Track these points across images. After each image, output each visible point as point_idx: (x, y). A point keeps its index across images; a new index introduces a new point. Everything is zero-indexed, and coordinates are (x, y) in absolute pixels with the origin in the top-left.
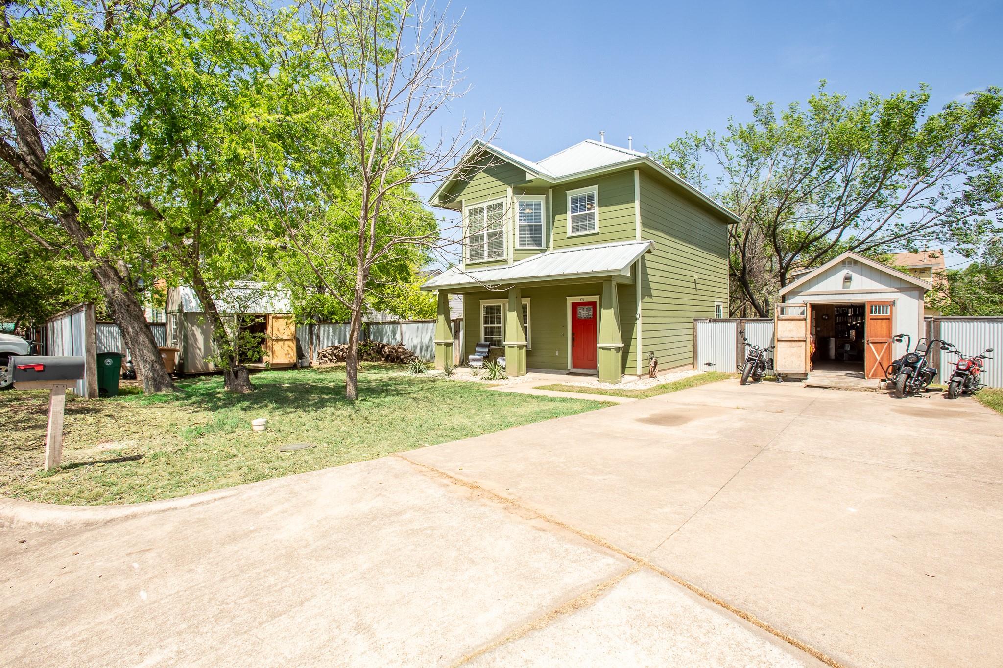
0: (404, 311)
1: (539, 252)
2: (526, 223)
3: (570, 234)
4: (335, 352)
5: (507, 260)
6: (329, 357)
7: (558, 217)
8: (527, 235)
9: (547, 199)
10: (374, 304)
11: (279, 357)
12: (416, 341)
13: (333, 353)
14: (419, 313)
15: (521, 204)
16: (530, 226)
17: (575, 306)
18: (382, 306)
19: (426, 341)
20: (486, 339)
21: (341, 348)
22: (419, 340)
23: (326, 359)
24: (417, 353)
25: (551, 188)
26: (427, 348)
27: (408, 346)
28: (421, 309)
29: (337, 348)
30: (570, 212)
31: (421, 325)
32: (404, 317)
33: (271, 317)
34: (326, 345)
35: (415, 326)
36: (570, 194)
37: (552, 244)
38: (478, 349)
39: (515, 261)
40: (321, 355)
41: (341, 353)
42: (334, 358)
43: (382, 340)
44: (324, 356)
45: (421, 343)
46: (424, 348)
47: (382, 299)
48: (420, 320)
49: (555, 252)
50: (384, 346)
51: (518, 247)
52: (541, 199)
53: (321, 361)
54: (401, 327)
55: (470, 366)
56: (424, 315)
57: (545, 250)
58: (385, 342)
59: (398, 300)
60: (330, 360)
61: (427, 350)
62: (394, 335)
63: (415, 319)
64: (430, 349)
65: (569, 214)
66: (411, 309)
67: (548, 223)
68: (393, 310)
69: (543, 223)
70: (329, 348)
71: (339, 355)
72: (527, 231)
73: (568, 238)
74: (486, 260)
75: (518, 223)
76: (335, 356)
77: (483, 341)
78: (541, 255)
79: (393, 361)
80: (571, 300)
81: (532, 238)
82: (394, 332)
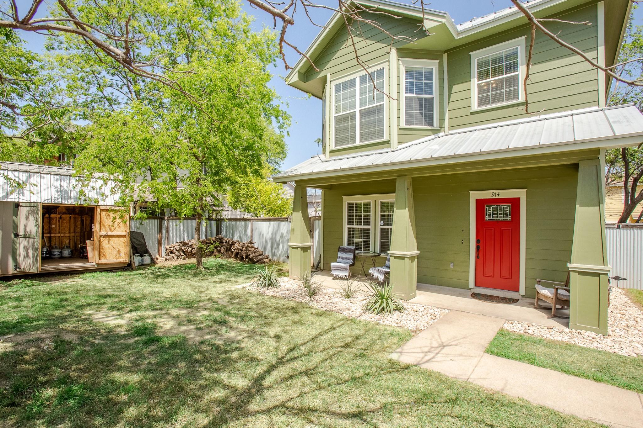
0: (256, 210)
1: (430, 133)
2: (414, 95)
3: (475, 107)
4: (183, 248)
5: (388, 142)
6: (177, 253)
7: (455, 88)
8: (415, 111)
9: (441, 65)
10: (230, 203)
11: (108, 256)
12: (268, 236)
13: (181, 249)
14: (269, 211)
15: (408, 72)
16: (420, 99)
17: (480, 203)
18: (237, 205)
19: (278, 238)
20: (350, 243)
21: (190, 244)
22: (270, 236)
23: (173, 255)
24: (268, 252)
25: (445, 52)
26: (278, 245)
27: (258, 243)
28: (271, 208)
29: (185, 244)
30: (476, 79)
31: (272, 223)
32: (256, 215)
33: (99, 210)
34: (174, 241)
35: (267, 223)
36: (476, 56)
37: (446, 124)
38: (340, 254)
39: (399, 143)
40: (168, 251)
41: (190, 250)
42: (182, 254)
43: (233, 235)
44: (172, 252)
45: (272, 239)
46: (275, 245)
47: (238, 199)
48: (270, 217)
49: (451, 132)
50: (233, 244)
51: (403, 125)
52: (432, 65)
53: (168, 257)
54: (252, 225)
55: (332, 275)
56: (274, 213)
57: (438, 131)
58: (236, 238)
59: (251, 200)
60: (178, 256)
61: (278, 247)
62: (246, 231)
63: (266, 217)
64: (281, 246)
65: (475, 82)
66: (262, 208)
67: (441, 95)
68: (247, 208)
69: (435, 95)
70: (177, 244)
71: (187, 251)
72: (415, 105)
73: (472, 113)
74: (358, 143)
75: (403, 95)
76: (183, 252)
77: (345, 245)
78: (433, 137)
79: (242, 259)
80: (475, 196)
81: (422, 114)
82: (245, 228)
